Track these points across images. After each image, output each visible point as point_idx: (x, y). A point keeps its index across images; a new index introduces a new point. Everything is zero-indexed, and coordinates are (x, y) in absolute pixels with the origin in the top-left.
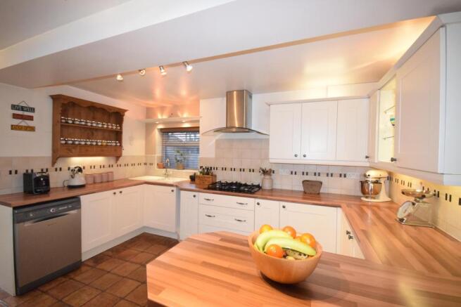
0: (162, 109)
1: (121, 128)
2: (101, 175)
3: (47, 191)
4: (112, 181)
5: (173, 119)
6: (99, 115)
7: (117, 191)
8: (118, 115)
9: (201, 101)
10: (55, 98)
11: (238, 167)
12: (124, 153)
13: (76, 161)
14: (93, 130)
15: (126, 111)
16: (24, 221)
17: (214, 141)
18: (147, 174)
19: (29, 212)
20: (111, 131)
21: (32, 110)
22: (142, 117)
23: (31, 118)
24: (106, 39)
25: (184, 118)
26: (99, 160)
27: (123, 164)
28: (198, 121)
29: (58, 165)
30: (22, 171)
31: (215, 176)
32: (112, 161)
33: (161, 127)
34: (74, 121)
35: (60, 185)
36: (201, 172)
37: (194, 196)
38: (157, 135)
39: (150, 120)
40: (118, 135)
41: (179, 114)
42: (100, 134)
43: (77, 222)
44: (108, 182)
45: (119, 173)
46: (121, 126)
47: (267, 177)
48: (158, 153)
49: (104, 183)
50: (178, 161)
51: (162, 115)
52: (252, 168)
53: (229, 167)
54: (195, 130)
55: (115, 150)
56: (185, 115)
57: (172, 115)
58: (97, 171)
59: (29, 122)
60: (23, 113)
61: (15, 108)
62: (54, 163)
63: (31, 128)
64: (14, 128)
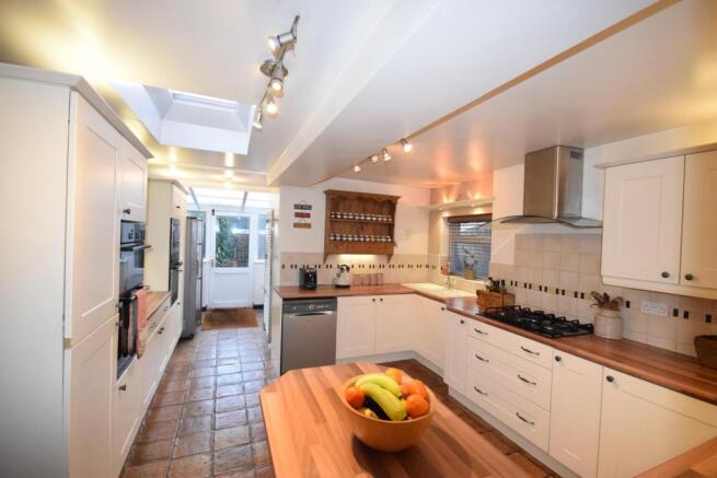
0: (449, 188)
1: (393, 221)
2: (369, 276)
3: (314, 288)
4: (382, 285)
5: (462, 203)
6: (370, 206)
7: (377, 298)
8: (389, 204)
9: (495, 172)
10: (329, 193)
11: (552, 285)
12: (397, 251)
13: (346, 259)
14: (363, 224)
15: (398, 197)
16: (289, 312)
17: (513, 237)
18: (429, 280)
19: (293, 305)
20: (382, 224)
21: (310, 208)
22: (424, 203)
23: (308, 216)
24: (313, 144)
25: (476, 201)
26: (368, 259)
27: (396, 265)
28: (490, 205)
29: (329, 262)
30: (300, 266)
31: (513, 296)
32: (383, 260)
33: (446, 214)
34: (342, 215)
35: (330, 283)
36: (487, 287)
37: (462, 322)
38: (442, 228)
39: (434, 207)
40: (390, 228)
41: (469, 195)
42: (370, 227)
43: (333, 324)
44: (377, 285)
45: (391, 275)
46: (393, 218)
47: (608, 313)
48: (444, 252)
49: (373, 286)
50: (467, 265)
51: (448, 197)
52: (580, 291)
53: (536, 282)
54: (487, 218)
55: (386, 248)
56: (478, 196)
57: (460, 197)
58: (366, 271)
59: (307, 220)
60: (302, 211)
61: (296, 207)
62: (325, 260)
63: (308, 226)
64: (296, 225)
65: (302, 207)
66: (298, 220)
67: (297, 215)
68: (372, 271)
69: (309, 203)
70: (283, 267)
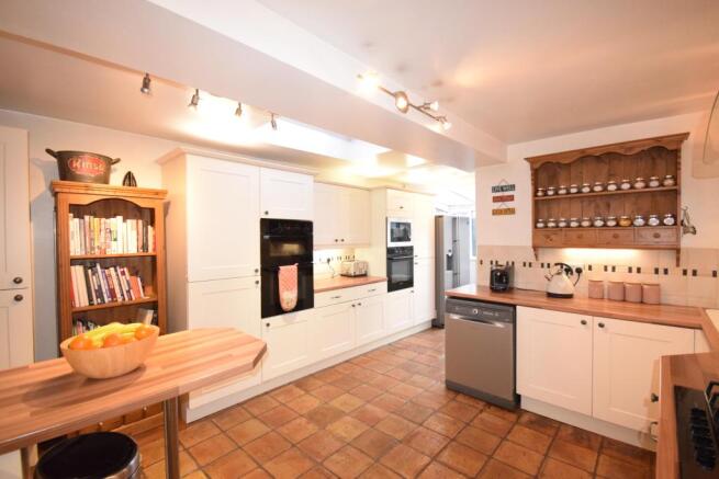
2: (623, 286)
16: (453, 313)
19: (456, 305)
21: (512, 188)
23: (511, 198)
32: (666, 260)
44: (641, 302)
59: (509, 205)
60: (503, 194)
61: (495, 189)
62: (536, 256)
63: (511, 211)
64: (496, 212)
65: (502, 189)
66: (498, 205)
67: (496, 199)
68: (635, 278)
69: (511, 183)
70: (481, 262)
